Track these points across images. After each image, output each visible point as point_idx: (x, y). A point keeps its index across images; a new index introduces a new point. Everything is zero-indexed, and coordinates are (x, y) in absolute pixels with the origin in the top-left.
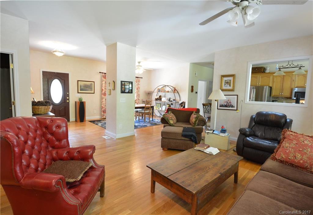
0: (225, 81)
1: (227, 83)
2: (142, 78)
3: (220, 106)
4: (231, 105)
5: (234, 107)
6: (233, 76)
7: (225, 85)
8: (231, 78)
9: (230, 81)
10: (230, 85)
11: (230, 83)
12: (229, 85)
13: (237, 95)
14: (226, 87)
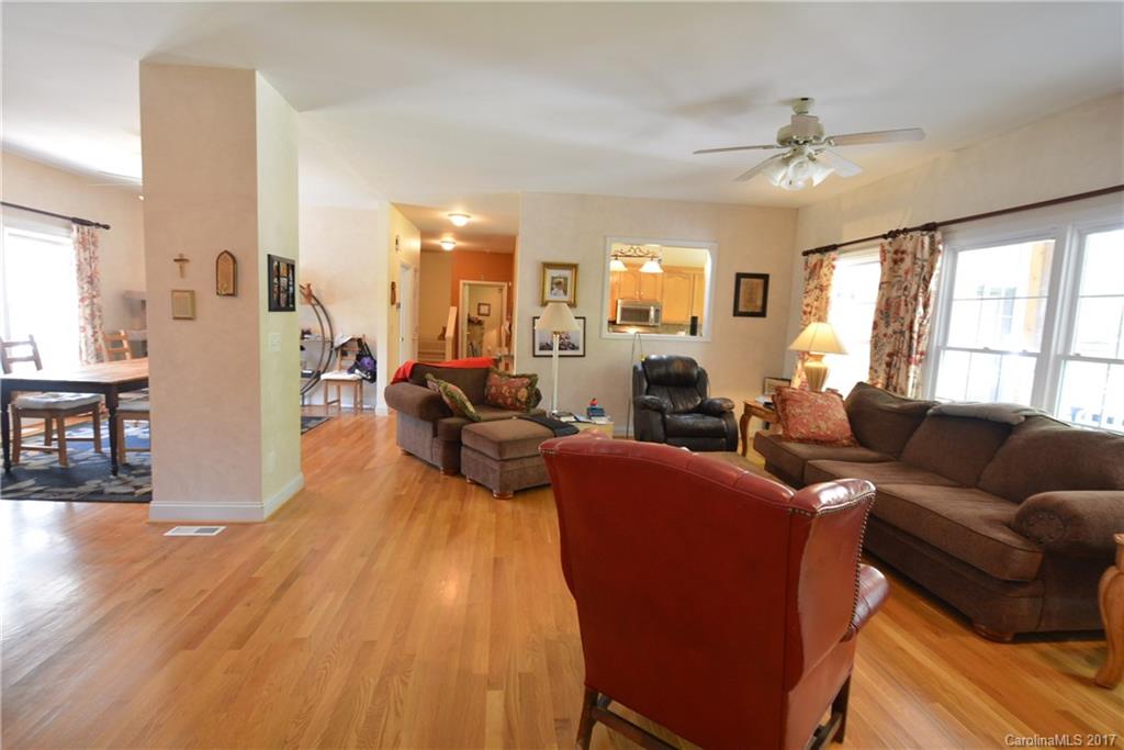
0: (553, 278)
1: (559, 284)
2: (107, 227)
3: (542, 348)
4: (569, 343)
5: (577, 348)
6: (573, 267)
7: (552, 289)
8: (567, 273)
9: (566, 279)
10: (565, 292)
11: (566, 285)
12: (561, 292)
13: (584, 318)
14: (555, 294)
